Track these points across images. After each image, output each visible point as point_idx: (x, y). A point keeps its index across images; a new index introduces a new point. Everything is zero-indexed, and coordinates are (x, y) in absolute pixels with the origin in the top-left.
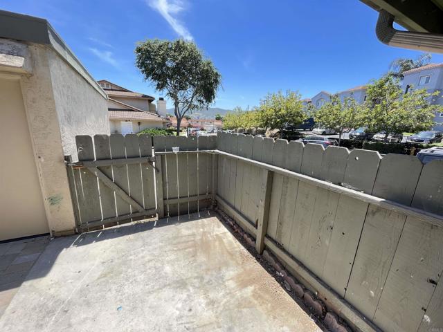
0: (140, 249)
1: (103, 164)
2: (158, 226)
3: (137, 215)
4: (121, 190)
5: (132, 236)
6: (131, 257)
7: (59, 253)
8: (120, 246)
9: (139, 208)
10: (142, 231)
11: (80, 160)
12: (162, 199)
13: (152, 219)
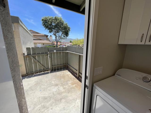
0: (45, 78)
3: (44, 70)
4: (39, 63)
6: (43, 80)
8: (39, 78)
10: (46, 74)
13: (48, 71)
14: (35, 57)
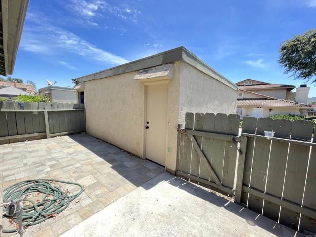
0: (197, 217)
1: (197, 134)
2: (227, 208)
3: (213, 185)
4: (205, 158)
5: (200, 200)
6: (185, 218)
7: (161, 181)
8: (187, 202)
9: (216, 180)
10: (211, 202)
11: (185, 129)
12: (241, 183)
13: (226, 197)
14: (199, 140)
